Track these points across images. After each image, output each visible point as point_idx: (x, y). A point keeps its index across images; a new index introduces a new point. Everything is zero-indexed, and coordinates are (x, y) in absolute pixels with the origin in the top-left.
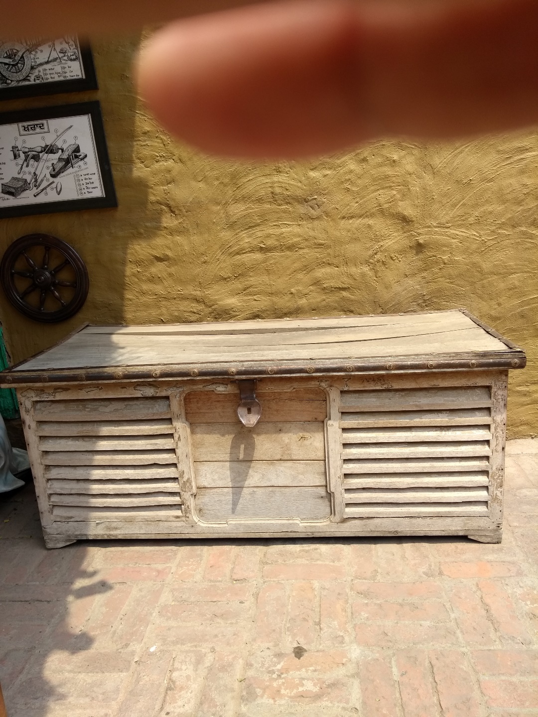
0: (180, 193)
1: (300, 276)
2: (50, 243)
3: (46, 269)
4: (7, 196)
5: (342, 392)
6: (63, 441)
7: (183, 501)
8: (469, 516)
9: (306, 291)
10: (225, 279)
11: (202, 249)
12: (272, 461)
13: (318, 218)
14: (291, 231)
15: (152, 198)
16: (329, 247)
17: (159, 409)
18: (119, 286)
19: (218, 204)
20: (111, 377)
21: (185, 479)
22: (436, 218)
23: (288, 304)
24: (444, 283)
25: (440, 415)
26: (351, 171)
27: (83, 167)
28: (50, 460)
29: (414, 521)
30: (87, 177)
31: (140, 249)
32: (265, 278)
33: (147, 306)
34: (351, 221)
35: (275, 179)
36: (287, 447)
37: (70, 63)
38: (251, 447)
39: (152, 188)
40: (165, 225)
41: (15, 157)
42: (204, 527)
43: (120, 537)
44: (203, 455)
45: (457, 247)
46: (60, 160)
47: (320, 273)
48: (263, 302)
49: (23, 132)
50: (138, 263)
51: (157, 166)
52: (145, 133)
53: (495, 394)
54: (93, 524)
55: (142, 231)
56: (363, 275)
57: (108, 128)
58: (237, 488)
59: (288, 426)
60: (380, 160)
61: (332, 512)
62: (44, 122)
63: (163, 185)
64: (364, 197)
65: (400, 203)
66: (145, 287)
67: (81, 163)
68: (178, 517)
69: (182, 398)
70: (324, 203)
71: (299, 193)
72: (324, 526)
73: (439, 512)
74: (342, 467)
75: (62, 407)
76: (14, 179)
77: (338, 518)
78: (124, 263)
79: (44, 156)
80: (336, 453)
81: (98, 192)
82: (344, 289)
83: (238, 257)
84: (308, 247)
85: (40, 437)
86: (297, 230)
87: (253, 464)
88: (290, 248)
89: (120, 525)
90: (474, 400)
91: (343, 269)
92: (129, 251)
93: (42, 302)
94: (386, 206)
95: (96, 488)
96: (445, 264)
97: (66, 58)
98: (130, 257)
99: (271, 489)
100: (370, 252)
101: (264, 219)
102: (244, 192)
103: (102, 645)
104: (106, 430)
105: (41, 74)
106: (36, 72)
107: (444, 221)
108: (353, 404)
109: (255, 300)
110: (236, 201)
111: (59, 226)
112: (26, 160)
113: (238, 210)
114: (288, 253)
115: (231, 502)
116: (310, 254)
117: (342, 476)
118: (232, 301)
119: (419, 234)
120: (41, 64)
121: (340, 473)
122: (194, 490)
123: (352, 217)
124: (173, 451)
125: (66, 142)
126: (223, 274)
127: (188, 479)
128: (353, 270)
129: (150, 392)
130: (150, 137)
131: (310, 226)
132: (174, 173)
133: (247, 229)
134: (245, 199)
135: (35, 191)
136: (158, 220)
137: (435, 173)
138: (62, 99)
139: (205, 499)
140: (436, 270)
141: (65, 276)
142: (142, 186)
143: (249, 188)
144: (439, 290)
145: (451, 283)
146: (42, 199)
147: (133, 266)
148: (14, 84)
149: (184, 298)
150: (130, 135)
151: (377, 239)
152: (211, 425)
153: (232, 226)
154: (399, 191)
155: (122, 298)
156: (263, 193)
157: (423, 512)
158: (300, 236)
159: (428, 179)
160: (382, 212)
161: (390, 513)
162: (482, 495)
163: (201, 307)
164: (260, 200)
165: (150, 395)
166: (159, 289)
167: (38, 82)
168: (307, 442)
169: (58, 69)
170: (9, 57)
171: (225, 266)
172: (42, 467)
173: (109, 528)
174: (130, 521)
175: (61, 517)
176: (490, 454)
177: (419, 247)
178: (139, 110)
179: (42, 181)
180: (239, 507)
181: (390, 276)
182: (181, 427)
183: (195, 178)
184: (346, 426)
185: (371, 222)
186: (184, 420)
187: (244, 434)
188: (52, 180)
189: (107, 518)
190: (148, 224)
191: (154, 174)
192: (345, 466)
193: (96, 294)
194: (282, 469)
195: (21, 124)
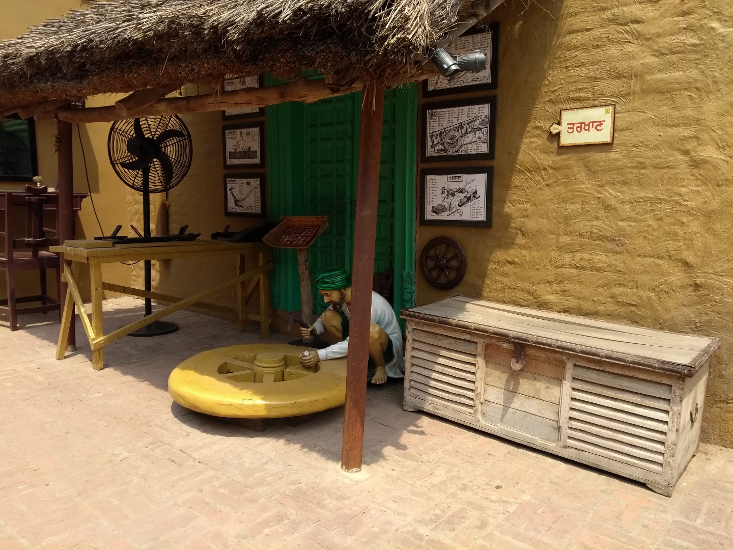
0: (531, 224)
1: (602, 290)
2: (450, 243)
3: (445, 258)
4: (434, 214)
5: (575, 365)
6: (422, 353)
7: (474, 405)
8: (648, 470)
9: (605, 301)
10: (549, 282)
11: (537, 261)
12: (528, 396)
13: (621, 253)
14: (600, 258)
15: (513, 225)
16: (625, 274)
17: (470, 348)
18: (483, 275)
19: (553, 234)
20: (449, 324)
21: (478, 392)
22: (712, 268)
23: (590, 308)
24: (713, 316)
25: (636, 396)
26: (649, 225)
27: (477, 202)
28: (415, 361)
29: (611, 461)
30: (478, 208)
31: (499, 255)
32: (577, 287)
33: (496, 290)
34: (645, 259)
35: (594, 223)
36: (538, 391)
37: (482, 144)
38: (517, 385)
39: (514, 219)
40: (517, 242)
41: (442, 193)
42: (484, 424)
43: (439, 415)
44: (490, 380)
45: (728, 291)
46: (465, 197)
47: (617, 290)
48: (572, 303)
49: (449, 180)
50: (497, 263)
51: (519, 206)
52: (516, 186)
54: (428, 403)
55: (503, 244)
56: (649, 298)
57: (496, 182)
58: (506, 407)
59: (541, 377)
60: (672, 220)
61: (559, 440)
62: (461, 175)
63: (521, 218)
64: (657, 244)
65: (684, 252)
66: (498, 278)
67: (476, 200)
68: (470, 413)
69: (484, 345)
70: (626, 243)
71: (609, 234)
72: (552, 447)
73: (628, 461)
74: (568, 412)
75: (425, 334)
76: (439, 205)
77: (561, 444)
78: (488, 261)
79: (457, 194)
80: (566, 403)
81: (482, 217)
82: (633, 305)
83: (561, 270)
84: (611, 271)
85: (413, 348)
86: (604, 258)
87: (517, 395)
88: (598, 270)
89: (441, 408)
90: (659, 392)
91: (635, 291)
92: (493, 255)
93: (439, 276)
94: (673, 252)
95: (433, 383)
96: (716, 302)
97: (480, 141)
98: (493, 259)
99: (525, 413)
100: (657, 283)
101: (582, 248)
102: (571, 229)
104: (443, 353)
105: (465, 149)
106: (463, 148)
107: (719, 270)
108: (581, 374)
109: (567, 300)
110: (566, 234)
111: (456, 234)
112: (447, 195)
113: (565, 240)
114: (595, 273)
115: (501, 414)
116: (612, 276)
117: (568, 418)
118: (552, 298)
119: (697, 277)
120: (466, 144)
121: (567, 416)
122: (482, 400)
123: (646, 256)
124: (474, 374)
125: (470, 188)
126: (548, 278)
127: (480, 392)
128: (642, 293)
129: (468, 337)
130: (519, 189)
131: (614, 257)
132: (529, 212)
133: (569, 252)
134: (571, 233)
135: (448, 212)
136: (514, 239)
137: (715, 234)
138: (474, 163)
139: (487, 408)
140: (708, 305)
141: (454, 263)
142: (508, 218)
143: (576, 227)
144: (710, 321)
145: (720, 318)
146: (451, 218)
147: (493, 264)
148: (450, 154)
149: (521, 290)
150: (508, 187)
151: (663, 274)
152: (498, 365)
153: (560, 249)
154: (684, 244)
155: (483, 282)
156: (584, 231)
157: (616, 457)
158: (605, 263)
159: (710, 239)
160: (670, 256)
161: (595, 451)
162: (659, 458)
163: (531, 298)
164: (581, 236)
165: (468, 339)
166: (506, 281)
167: (463, 153)
168: (550, 391)
169: (475, 147)
170: (450, 139)
171: (551, 273)
172: (410, 364)
173: (435, 408)
174: (446, 407)
175: (413, 394)
176: (667, 432)
177: (697, 287)
178: (516, 173)
179: (453, 207)
180: (505, 419)
181: (670, 303)
182: (480, 361)
183: (541, 217)
184: (575, 387)
185: (660, 262)
186: (483, 357)
187: (515, 376)
188: (458, 208)
189: (435, 402)
190: (507, 240)
191: (517, 211)
192: (571, 412)
193: (469, 277)
194: (533, 403)
195: (449, 176)
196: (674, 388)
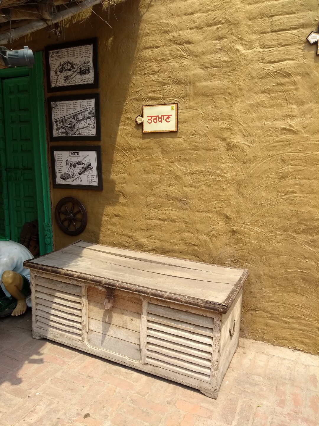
0: (128, 189)
1: (176, 235)
2: (76, 202)
3: (72, 212)
4: (62, 180)
5: (149, 303)
6: (43, 294)
7: (82, 334)
8: (201, 380)
9: (178, 243)
10: (142, 230)
11: (134, 214)
12: (118, 327)
13: (186, 209)
14: (174, 213)
15: (116, 189)
16: (189, 224)
17: (77, 291)
18: (99, 225)
19: (143, 195)
21: (84, 324)
22: (243, 219)
23: (169, 247)
24: (245, 253)
25: (190, 326)
26: (203, 190)
27: (91, 172)
28: (38, 301)
29: (176, 374)
30: (92, 176)
31: (109, 210)
32: (160, 233)
33: (109, 235)
34: (201, 213)
35: (169, 188)
36: (125, 322)
37: (91, 129)
38: (111, 318)
39: (117, 185)
40: (120, 201)
41: (67, 164)
42: (89, 348)
43: (58, 342)
44: (92, 315)
45: (253, 235)
46: (83, 168)
47: (185, 235)
48: (157, 244)
49: (71, 155)
50: (108, 216)
51: (120, 175)
52: (117, 161)
53: (215, 323)
54: (49, 333)
55: (111, 202)
56: (205, 240)
57: (103, 157)
58: (104, 335)
59: (126, 312)
60: (217, 187)
61: (141, 359)
62: (79, 152)
63: (122, 184)
64: (208, 203)
65: (226, 209)
66: (109, 227)
67: (90, 170)
68: (80, 340)
69: (86, 288)
70: (189, 203)
71: (178, 196)
72: (136, 364)
73: (187, 374)
74: (146, 338)
75: (44, 280)
76: (65, 173)
77: (142, 362)
78: (102, 215)
79: (77, 166)
80: (144, 332)
81: (96, 183)
82: (195, 245)
83: (149, 221)
84: (180, 222)
85: (36, 291)
86: (176, 213)
87: (111, 326)
88: (172, 221)
89: (59, 336)
90: (206, 323)
91: (196, 235)
92: (105, 210)
93: (69, 226)
94: (218, 209)
95: (52, 318)
96: (246, 243)
97: (90, 127)
98: (105, 213)
99: (117, 339)
100: (209, 230)
101: (162, 206)
102: (155, 192)
103: (23, 386)
104: (58, 294)
105: (80, 132)
106: (78, 131)
107: (247, 221)
108: (153, 310)
109: (154, 242)
110: (151, 195)
111: (80, 195)
112: (70, 166)
113: (151, 199)
114: (171, 223)
115: (101, 340)
116: (181, 225)
117: (146, 343)
118: (144, 241)
119: (234, 225)
120: (81, 129)
121: (145, 341)
122: (87, 330)
123: (202, 212)
124: (80, 310)
125: (86, 161)
126: (141, 227)
127: (85, 324)
128: (200, 237)
129: (75, 282)
130: (119, 163)
131: (182, 212)
132: (126, 180)
133: (154, 209)
134: (154, 195)
135: (72, 179)
136: (118, 199)
137: (244, 196)
138: (88, 143)
139: (91, 335)
140: (241, 245)
141: (79, 216)
142: (113, 183)
143: (157, 191)
144: (242, 256)
145: (249, 253)
146: (75, 183)
147: (106, 217)
148: (70, 135)
149: (124, 235)
150: (111, 161)
151: (213, 224)
152: (98, 303)
153: (148, 206)
154: (225, 203)
155: (100, 230)
156: (162, 194)
157: (180, 371)
158: (177, 216)
159: (240, 199)
160: (216, 211)
161: (165, 367)
162: (207, 371)
163: (131, 240)
164: (161, 197)
165: (75, 284)
166: (114, 228)
167: (79, 135)
168: (133, 322)
169: (87, 131)
170: (70, 124)
171: (143, 224)
172: (35, 303)
173: (55, 337)
174: (62, 336)
175: (39, 326)
176: (212, 352)
177: (234, 232)
178: (116, 151)
179: (75, 175)
180: (104, 343)
181: (218, 244)
182: (84, 300)
183: (135, 183)
184: (149, 320)
185: (211, 215)
186: (86, 298)
187: (108, 313)
188: (79, 176)
189: (54, 332)
190: (114, 200)
191: (119, 179)
192: (148, 338)
193: (90, 226)
194: (122, 331)
195: (70, 152)
196: (215, 320)
